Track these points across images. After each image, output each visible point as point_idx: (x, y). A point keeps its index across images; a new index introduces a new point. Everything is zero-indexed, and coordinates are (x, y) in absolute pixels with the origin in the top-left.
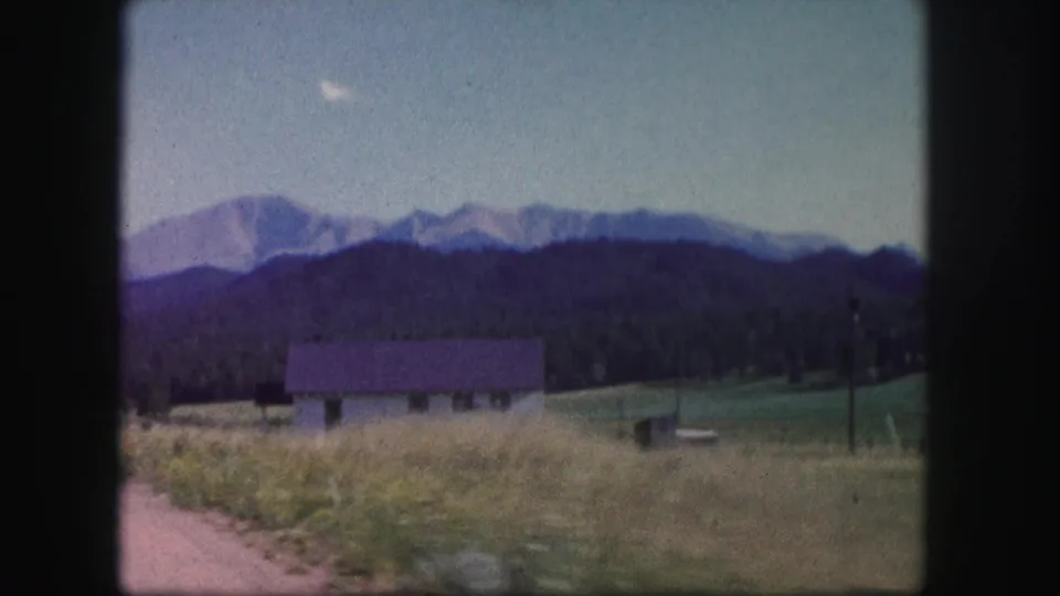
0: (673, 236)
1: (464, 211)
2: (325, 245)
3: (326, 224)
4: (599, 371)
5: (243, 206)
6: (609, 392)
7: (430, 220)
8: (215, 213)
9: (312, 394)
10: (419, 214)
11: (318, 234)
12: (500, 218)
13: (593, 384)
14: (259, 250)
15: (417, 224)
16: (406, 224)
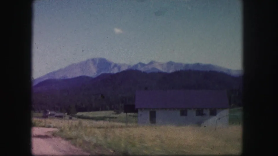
0: (208, 70)
1: (151, 63)
2: (115, 71)
3: (116, 65)
7: (143, 65)
8: (86, 63)
9: (145, 109)
10: (140, 63)
11: (113, 67)
12: (161, 65)
14: (98, 72)
15: (139, 65)
16: (136, 66)
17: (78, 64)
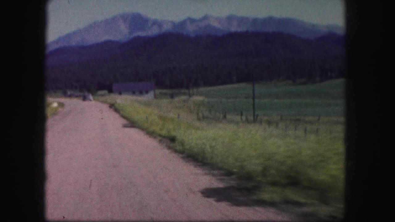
1: (206, 18)
2: (154, 31)
3: (155, 22)
4: (235, 78)
5: (124, 17)
6: (236, 86)
7: (192, 21)
8: (114, 20)
10: (189, 18)
12: (219, 20)
13: (232, 82)
15: (188, 23)
16: (183, 24)
17: (101, 22)
